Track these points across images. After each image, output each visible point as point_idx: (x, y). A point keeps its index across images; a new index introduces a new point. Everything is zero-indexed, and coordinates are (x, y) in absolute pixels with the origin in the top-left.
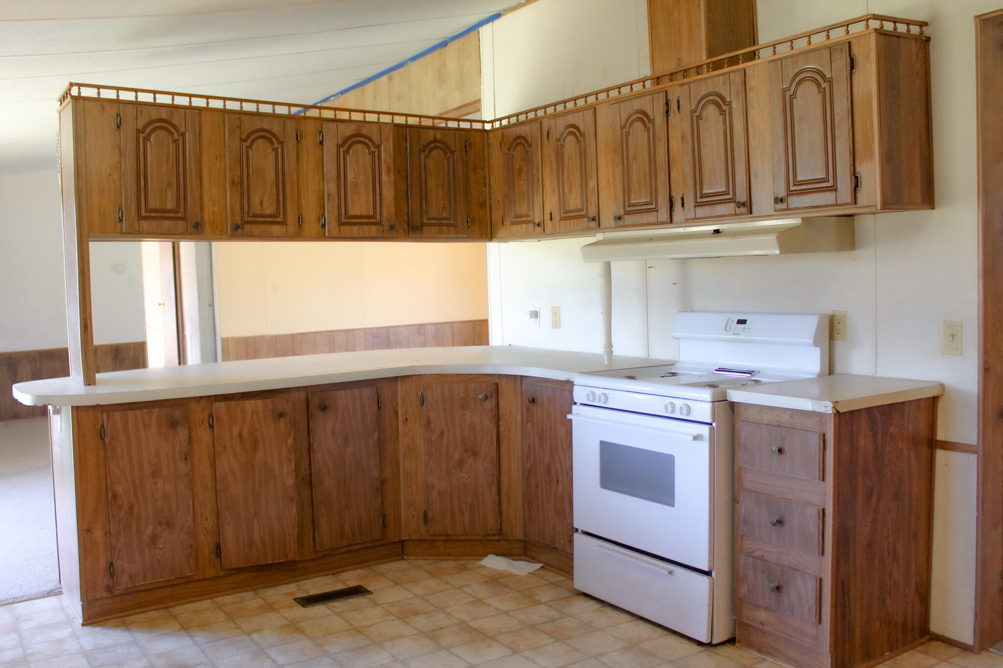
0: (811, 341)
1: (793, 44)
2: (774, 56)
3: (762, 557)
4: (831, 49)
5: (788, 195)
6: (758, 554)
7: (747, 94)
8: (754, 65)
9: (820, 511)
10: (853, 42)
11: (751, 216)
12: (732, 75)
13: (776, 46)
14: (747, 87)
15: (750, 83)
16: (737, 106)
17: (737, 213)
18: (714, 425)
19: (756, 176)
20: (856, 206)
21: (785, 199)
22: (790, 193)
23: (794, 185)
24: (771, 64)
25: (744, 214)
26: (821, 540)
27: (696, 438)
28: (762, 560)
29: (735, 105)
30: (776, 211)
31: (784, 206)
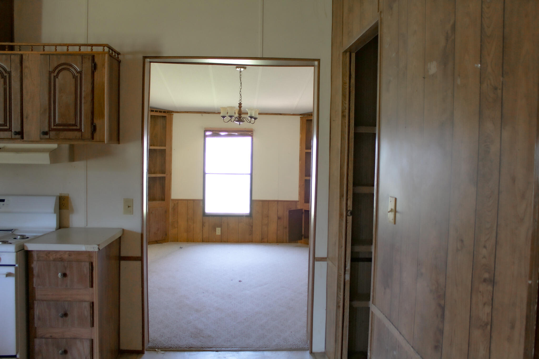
0: (53, 211)
1: (57, 48)
2: (43, 52)
3: (51, 336)
4: (83, 56)
5: (50, 131)
6: (48, 336)
7: (23, 70)
8: (29, 54)
9: (91, 303)
10: (96, 56)
11: (22, 140)
12: (12, 56)
13: (45, 46)
14: (23, 66)
15: (25, 64)
16: (15, 75)
17: (12, 137)
18: (17, 265)
19: (27, 118)
20: (93, 140)
21: (48, 133)
22: (51, 130)
23: (54, 126)
24: (42, 56)
25: (18, 139)
26: (92, 319)
27: (8, 275)
28: (51, 338)
29: (13, 74)
30: (41, 139)
31: (47, 137)
